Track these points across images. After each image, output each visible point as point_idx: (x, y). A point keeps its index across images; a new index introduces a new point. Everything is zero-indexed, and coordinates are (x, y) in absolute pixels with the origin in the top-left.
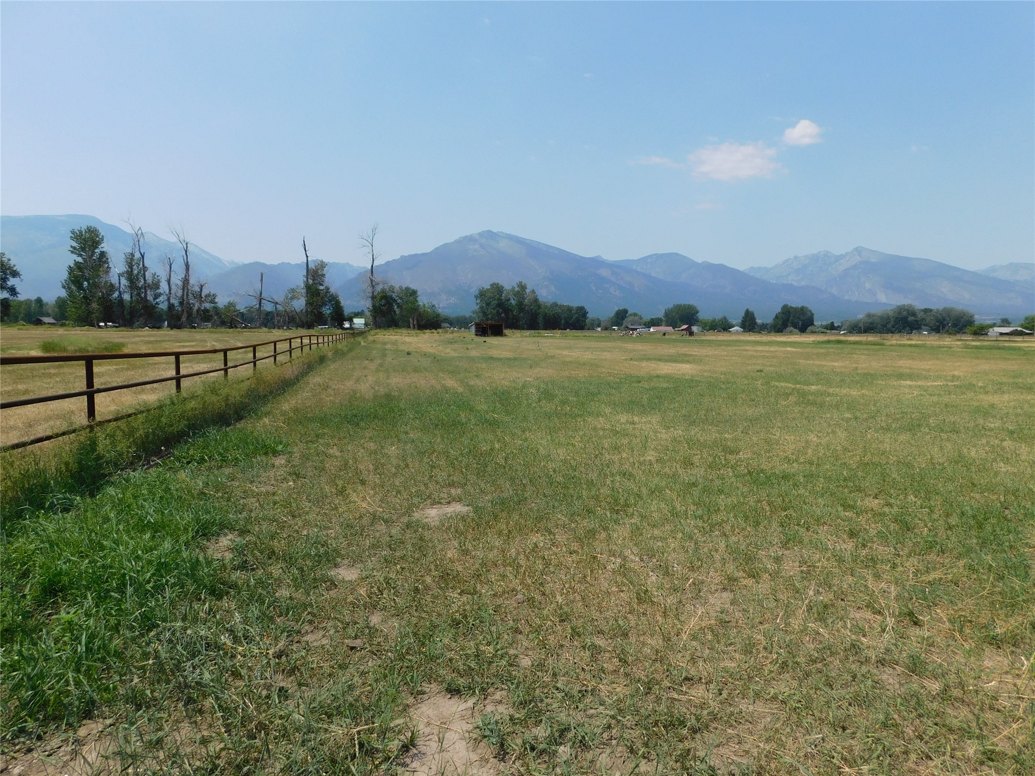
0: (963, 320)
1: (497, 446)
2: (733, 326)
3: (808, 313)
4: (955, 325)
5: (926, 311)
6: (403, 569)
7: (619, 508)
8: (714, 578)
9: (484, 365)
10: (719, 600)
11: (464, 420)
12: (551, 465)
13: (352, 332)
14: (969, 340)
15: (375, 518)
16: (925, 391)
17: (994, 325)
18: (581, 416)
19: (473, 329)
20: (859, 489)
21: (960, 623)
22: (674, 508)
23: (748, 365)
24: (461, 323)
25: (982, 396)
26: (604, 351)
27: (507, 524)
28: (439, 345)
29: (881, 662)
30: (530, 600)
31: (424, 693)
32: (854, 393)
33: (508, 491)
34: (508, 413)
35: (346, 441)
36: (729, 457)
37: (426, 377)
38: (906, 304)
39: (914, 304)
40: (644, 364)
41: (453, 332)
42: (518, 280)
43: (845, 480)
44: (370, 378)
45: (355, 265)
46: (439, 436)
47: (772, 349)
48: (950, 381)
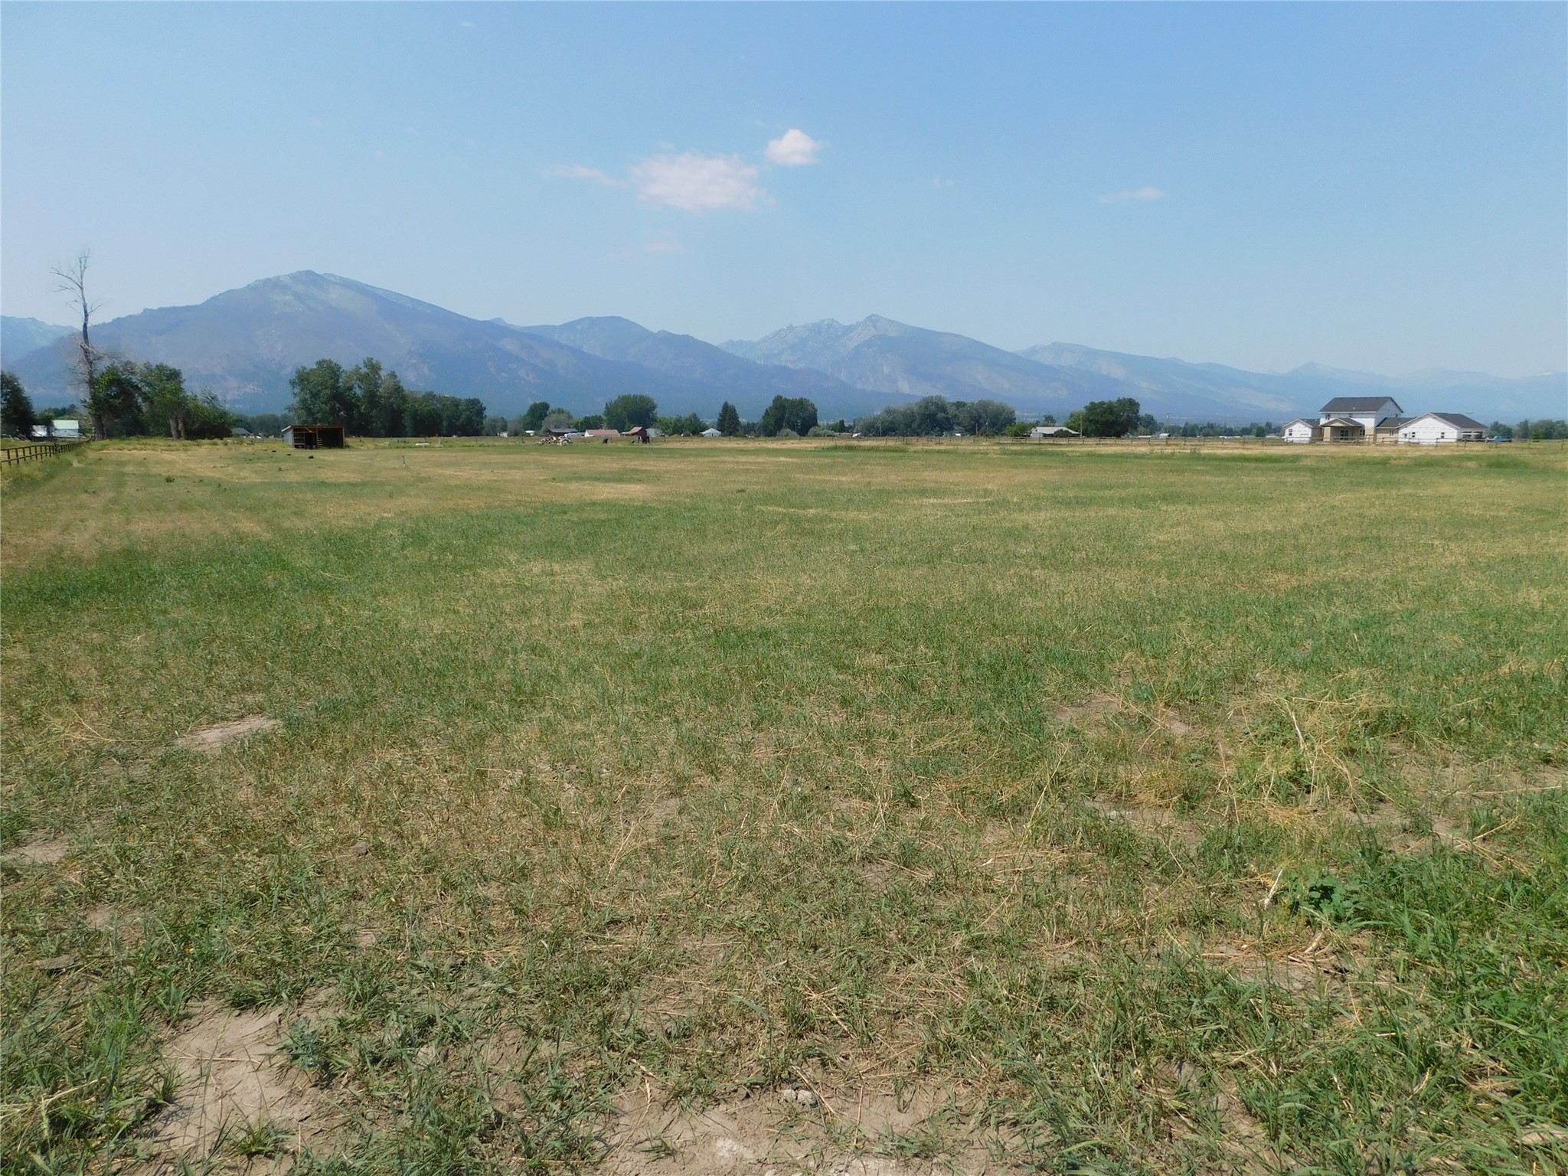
0: (1002, 418)
1: (328, 621)
2: (705, 428)
3: (810, 408)
4: (993, 424)
5: (959, 405)
6: (153, 830)
7: (523, 698)
8: (660, 780)
9: (309, 496)
10: (661, 811)
11: (272, 585)
12: (417, 645)
13: (52, 444)
14: (1008, 443)
15: (99, 755)
16: (951, 511)
17: (1036, 425)
18: (471, 567)
19: (290, 437)
20: (858, 644)
21: (961, 797)
22: (606, 691)
23: (725, 482)
24: (268, 427)
25: (1016, 515)
26: (510, 468)
27: (343, 739)
28: (228, 465)
29: (867, 859)
30: (378, 848)
31: (188, 1016)
32: (865, 517)
33: (345, 688)
34: (348, 569)
35: (41, 632)
36: (690, 613)
37: (202, 518)
38: (934, 395)
39: (943, 395)
40: (573, 486)
41: (252, 443)
42: (364, 355)
43: (842, 632)
44: (92, 524)
45: (49, 322)
46: (226, 612)
47: (760, 460)
48: (982, 497)
